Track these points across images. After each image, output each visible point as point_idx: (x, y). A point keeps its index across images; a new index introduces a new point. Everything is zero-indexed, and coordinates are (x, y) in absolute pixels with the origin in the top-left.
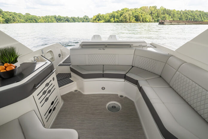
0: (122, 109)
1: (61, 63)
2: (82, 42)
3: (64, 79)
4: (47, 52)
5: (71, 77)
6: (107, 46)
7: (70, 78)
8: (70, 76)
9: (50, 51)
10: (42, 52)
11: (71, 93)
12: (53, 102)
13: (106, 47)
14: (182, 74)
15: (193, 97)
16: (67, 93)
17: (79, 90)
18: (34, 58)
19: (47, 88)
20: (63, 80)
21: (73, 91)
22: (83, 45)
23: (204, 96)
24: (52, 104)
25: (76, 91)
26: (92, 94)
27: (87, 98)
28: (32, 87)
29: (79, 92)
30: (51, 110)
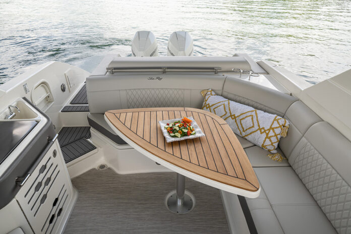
0: (196, 206)
1: (67, 103)
2: (113, 62)
3: (76, 142)
4: (34, 88)
5: (90, 136)
6: (166, 70)
7: (89, 140)
8: (87, 135)
9: (43, 83)
10: (26, 89)
11: (92, 172)
12: (57, 200)
13: (164, 72)
14: (312, 145)
15: (326, 192)
16: (84, 174)
17: (109, 165)
18: (9, 108)
19: (42, 175)
20: (73, 145)
21: (97, 168)
22: (115, 69)
23: (344, 194)
24: (54, 204)
25: (102, 167)
26: (136, 174)
27: (126, 183)
28: (14, 183)
29: (109, 169)
30: (53, 216)
